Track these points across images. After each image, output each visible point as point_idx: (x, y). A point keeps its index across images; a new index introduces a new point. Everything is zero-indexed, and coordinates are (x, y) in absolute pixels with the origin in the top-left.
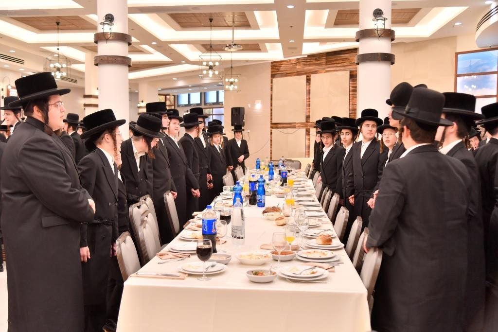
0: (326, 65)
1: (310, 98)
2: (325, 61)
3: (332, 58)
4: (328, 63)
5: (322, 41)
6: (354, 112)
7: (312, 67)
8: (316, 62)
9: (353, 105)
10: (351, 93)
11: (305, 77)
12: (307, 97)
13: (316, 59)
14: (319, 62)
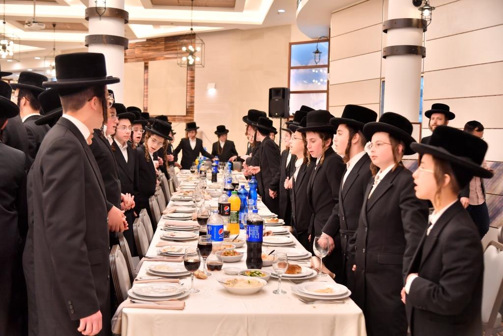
0: (165, 51)
1: (147, 88)
2: (163, 47)
3: (171, 43)
4: (167, 49)
5: (157, 23)
6: (192, 104)
7: (150, 53)
8: (154, 48)
9: (191, 97)
10: (188, 84)
11: (142, 64)
12: (146, 87)
13: (155, 44)
14: (157, 47)
